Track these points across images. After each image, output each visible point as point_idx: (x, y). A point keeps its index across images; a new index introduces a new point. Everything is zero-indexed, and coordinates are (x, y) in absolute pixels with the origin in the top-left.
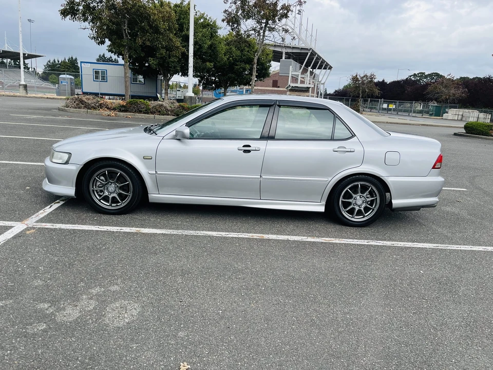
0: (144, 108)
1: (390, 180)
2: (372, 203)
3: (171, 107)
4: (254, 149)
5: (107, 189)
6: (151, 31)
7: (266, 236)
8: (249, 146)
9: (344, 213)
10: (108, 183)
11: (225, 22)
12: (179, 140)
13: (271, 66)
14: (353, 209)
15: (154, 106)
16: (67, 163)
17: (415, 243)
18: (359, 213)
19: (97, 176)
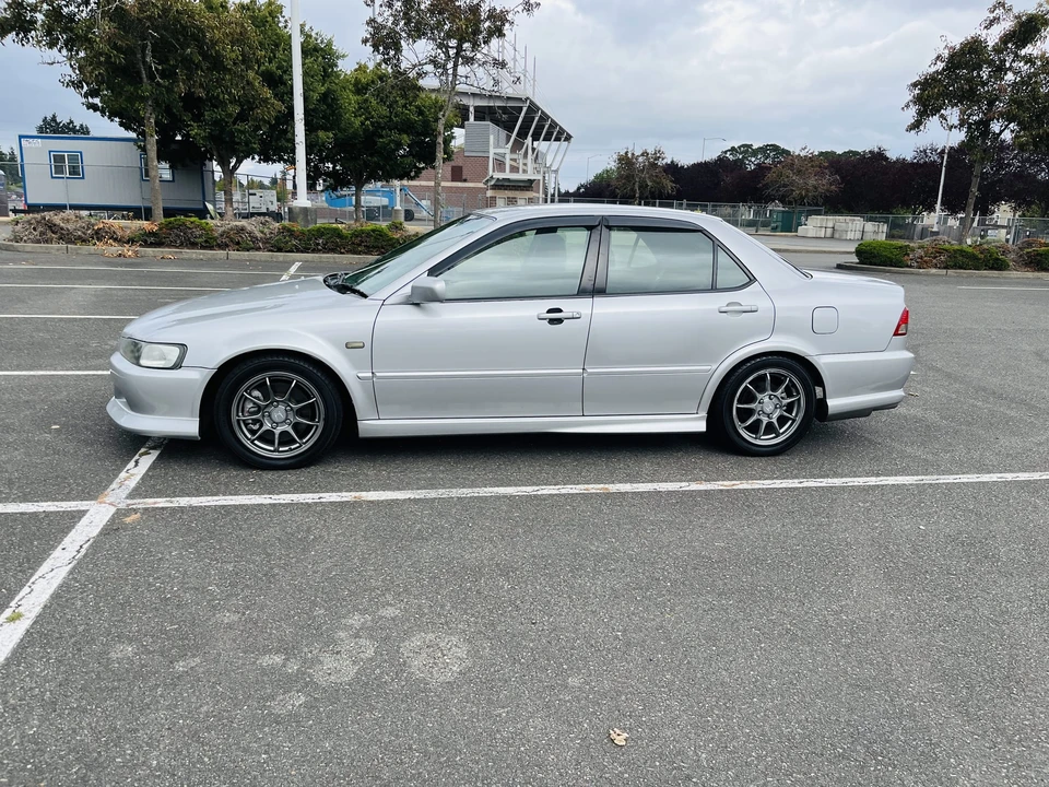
0: (201, 236)
1: (822, 362)
2: (790, 407)
3: (262, 232)
4: (570, 315)
5: (269, 416)
6: (205, 65)
7: (614, 488)
8: (559, 311)
9: (741, 432)
10: (272, 403)
11: (368, 44)
12: (417, 305)
13: (454, 138)
14: (758, 422)
15: (224, 232)
16: (177, 366)
17: (882, 478)
18: (770, 429)
19: (246, 391)
